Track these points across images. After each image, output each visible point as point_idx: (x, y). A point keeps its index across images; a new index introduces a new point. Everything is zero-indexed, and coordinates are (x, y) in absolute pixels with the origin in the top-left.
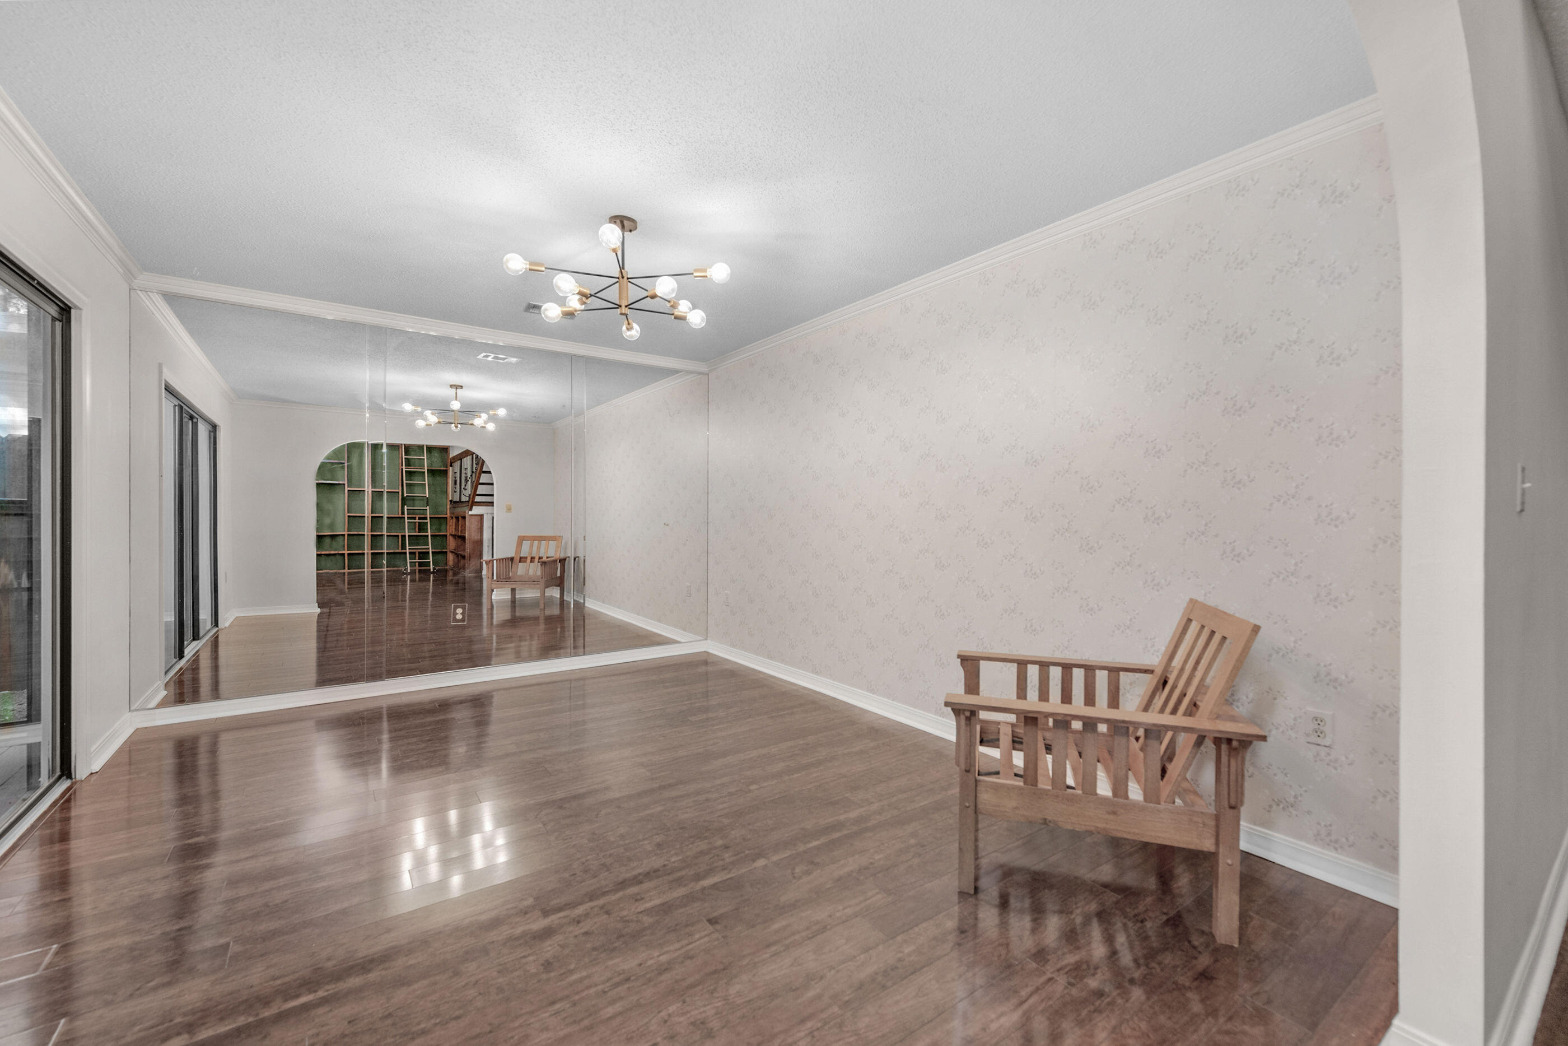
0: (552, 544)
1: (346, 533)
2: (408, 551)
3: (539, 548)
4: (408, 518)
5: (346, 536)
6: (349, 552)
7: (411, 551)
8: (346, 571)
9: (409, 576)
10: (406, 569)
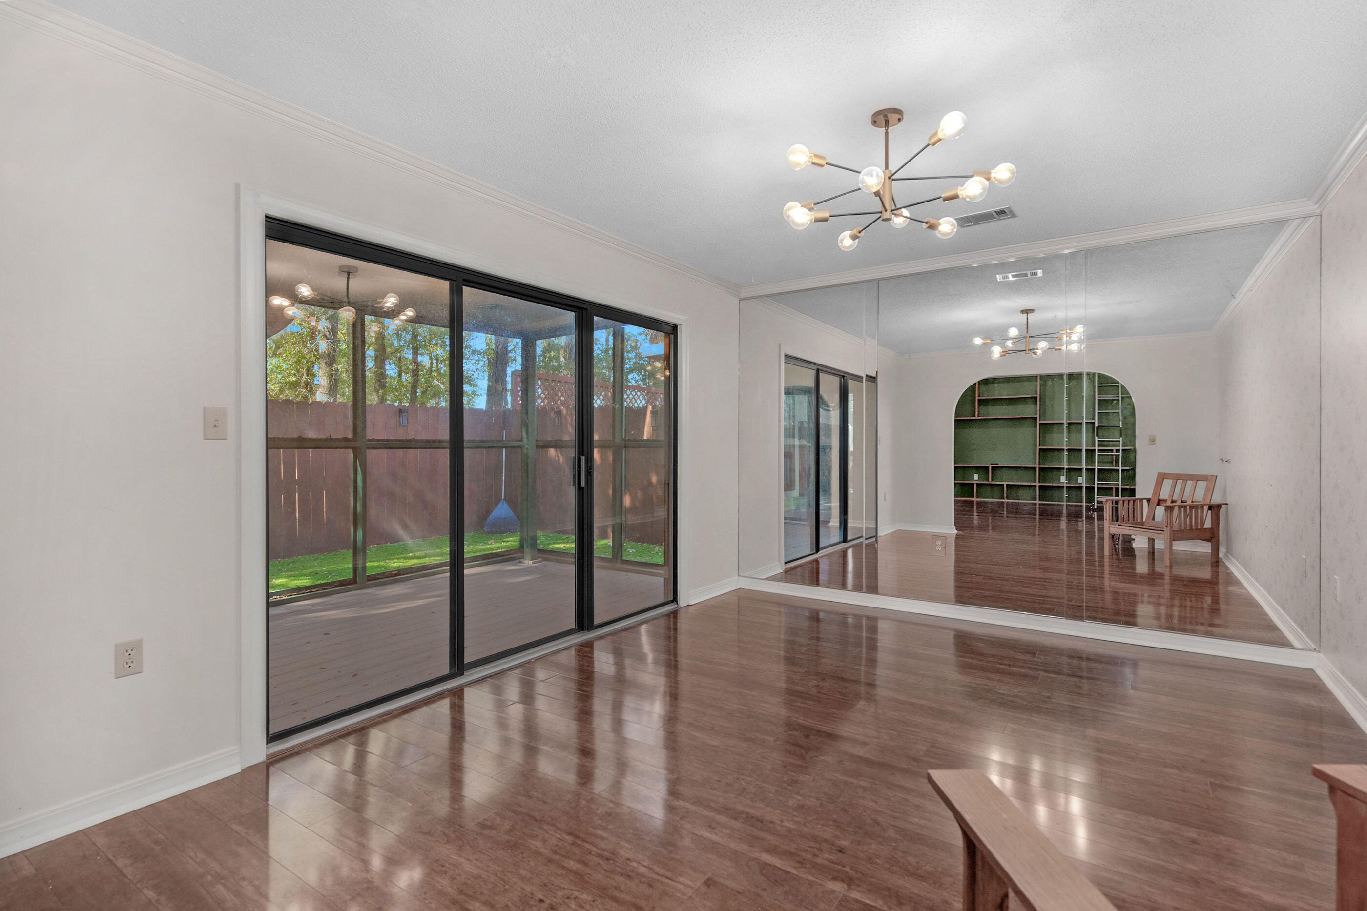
0: (1202, 485)
1: (1037, 466)
2: (1096, 486)
3: (1183, 490)
4: (1098, 450)
5: (1038, 469)
6: (1040, 484)
7: (1100, 486)
8: (1038, 502)
9: (1095, 513)
10: (1093, 506)
